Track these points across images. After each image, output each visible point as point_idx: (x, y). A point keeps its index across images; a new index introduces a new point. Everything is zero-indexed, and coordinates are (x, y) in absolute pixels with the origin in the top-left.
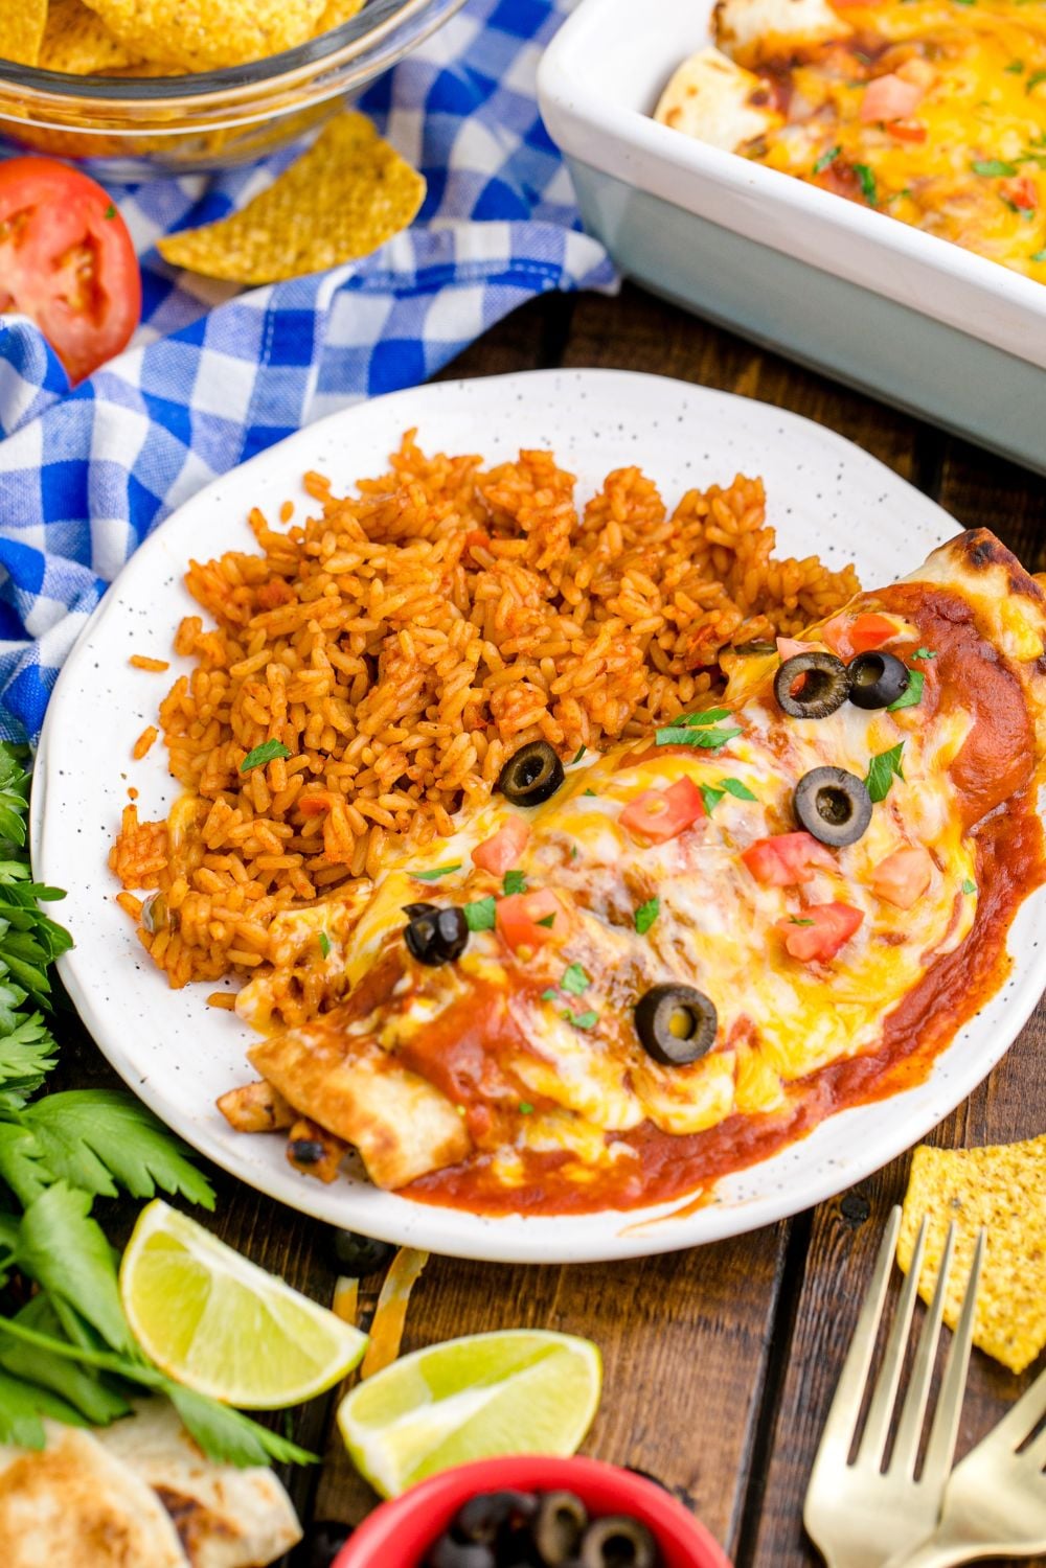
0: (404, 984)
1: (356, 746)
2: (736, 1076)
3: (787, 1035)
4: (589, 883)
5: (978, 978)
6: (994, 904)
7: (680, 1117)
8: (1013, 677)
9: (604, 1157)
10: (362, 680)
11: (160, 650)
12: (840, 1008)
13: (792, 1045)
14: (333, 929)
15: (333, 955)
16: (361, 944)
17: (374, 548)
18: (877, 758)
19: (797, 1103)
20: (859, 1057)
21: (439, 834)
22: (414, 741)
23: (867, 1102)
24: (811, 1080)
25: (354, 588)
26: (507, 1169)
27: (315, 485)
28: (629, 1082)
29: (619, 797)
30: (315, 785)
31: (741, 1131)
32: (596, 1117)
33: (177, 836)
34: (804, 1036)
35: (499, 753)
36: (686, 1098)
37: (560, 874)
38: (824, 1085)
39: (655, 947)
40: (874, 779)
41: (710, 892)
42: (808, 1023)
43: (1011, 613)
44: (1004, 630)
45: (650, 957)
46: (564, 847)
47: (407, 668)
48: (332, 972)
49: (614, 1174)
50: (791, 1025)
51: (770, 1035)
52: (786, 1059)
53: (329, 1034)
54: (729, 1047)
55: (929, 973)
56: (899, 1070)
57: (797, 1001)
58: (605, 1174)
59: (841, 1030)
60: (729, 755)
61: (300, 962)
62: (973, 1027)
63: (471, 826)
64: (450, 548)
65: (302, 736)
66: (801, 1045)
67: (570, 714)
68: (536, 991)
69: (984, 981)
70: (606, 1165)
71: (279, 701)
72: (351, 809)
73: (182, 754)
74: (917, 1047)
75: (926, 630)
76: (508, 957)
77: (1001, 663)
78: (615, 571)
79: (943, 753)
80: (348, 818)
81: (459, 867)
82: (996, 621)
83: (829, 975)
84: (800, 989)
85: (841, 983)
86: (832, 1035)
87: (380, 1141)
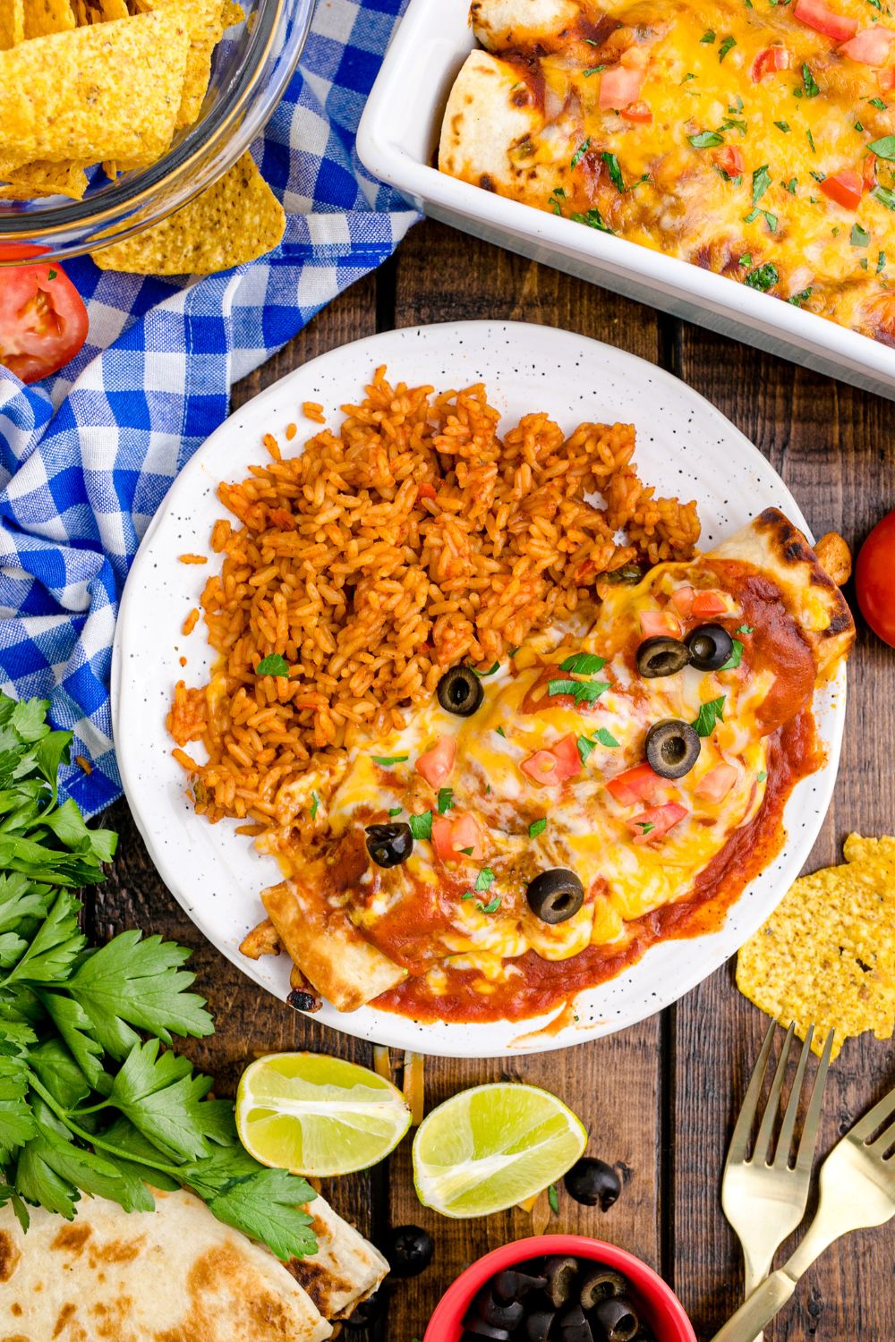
0: (367, 878)
1: (336, 665)
2: (594, 919)
3: (629, 889)
4: (497, 811)
5: (761, 841)
6: (776, 781)
7: (554, 951)
8: (807, 643)
9: (501, 975)
10: (341, 609)
11: (200, 546)
12: (666, 869)
13: (632, 896)
14: (320, 791)
15: (321, 810)
16: (340, 806)
17: (351, 501)
18: (705, 706)
19: (632, 936)
20: (675, 904)
21: (394, 726)
22: (377, 664)
23: (680, 937)
24: (644, 919)
25: (337, 537)
26: (436, 983)
27: (312, 412)
28: (520, 927)
29: (522, 742)
30: (308, 688)
31: (593, 957)
32: (498, 950)
33: (213, 706)
34: (640, 891)
35: (436, 673)
36: (559, 939)
37: (477, 801)
38: (653, 922)
39: (543, 846)
40: (702, 721)
41: (582, 810)
42: (644, 881)
43: (810, 598)
44: (803, 608)
45: (539, 852)
46: (482, 781)
47: (373, 616)
48: (318, 823)
49: (507, 989)
50: (632, 882)
51: (617, 888)
52: (628, 906)
53: (316, 900)
54: (591, 900)
55: (729, 841)
56: (702, 913)
57: (636, 863)
58: (501, 988)
59: (666, 886)
60: (601, 706)
61: (299, 816)
62: (755, 885)
63: (417, 722)
64: (406, 499)
65: (299, 650)
66: (638, 897)
67: (488, 639)
68: (457, 892)
69: (765, 846)
70: (502, 981)
71: (283, 627)
72: (334, 714)
73: (218, 631)
74: (715, 895)
75: (748, 608)
76: (440, 865)
77: (799, 631)
78: (524, 511)
79: (751, 701)
80: (330, 717)
81: (406, 758)
82: (798, 602)
83: (661, 846)
84: (639, 855)
85: (668, 852)
86: (660, 889)
87: (349, 1000)
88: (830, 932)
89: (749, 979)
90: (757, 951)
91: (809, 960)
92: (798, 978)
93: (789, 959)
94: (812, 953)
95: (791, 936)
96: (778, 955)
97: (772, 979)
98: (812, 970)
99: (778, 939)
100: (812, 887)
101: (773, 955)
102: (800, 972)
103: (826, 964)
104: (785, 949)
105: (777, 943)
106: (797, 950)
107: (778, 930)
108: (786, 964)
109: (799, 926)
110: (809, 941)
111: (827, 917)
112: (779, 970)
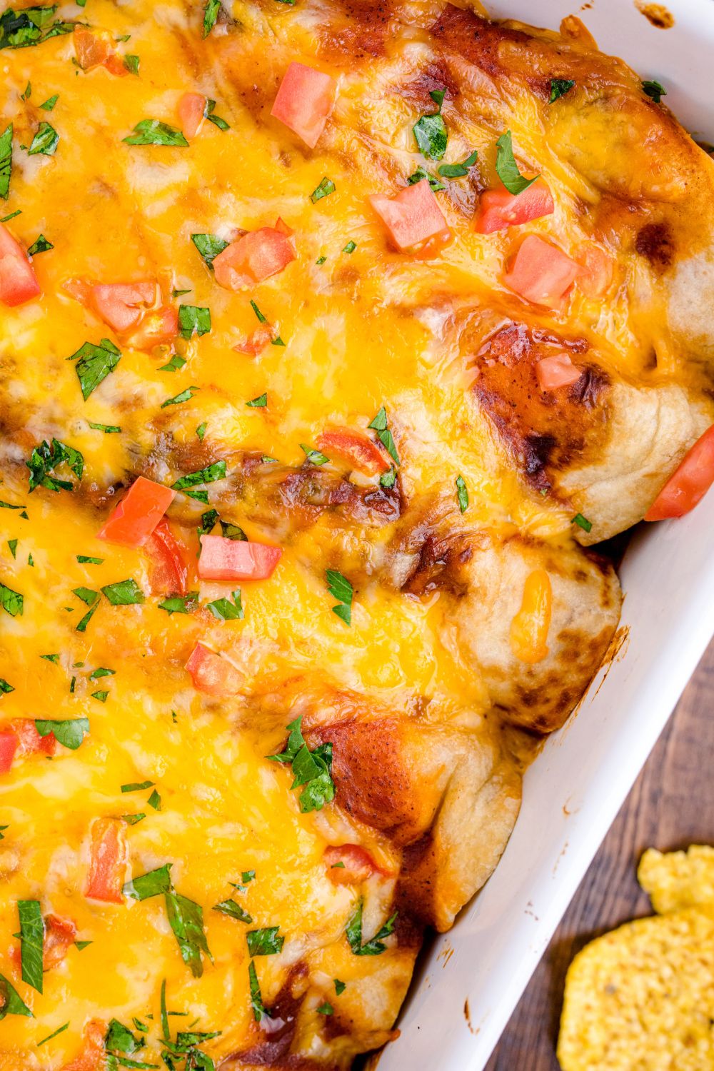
88: (697, 996)
89: (578, 1054)
90: (592, 1017)
91: (665, 1032)
92: (651, 1056)
93: (637, 1028)
94: (670, 1022)
95: (641, 996)
96: (621, 1021)
97: (612, 1055)
98: (669, 1047)
99: (623, 998)
100: (675, 932)
101: (616, 1022)
102: (652, 1048)
103: (689, 1040)
104: (633, 1013)
105: (621, 1006)
106: (650, 1018)
107: (625, 989)
108: (633, 1036)
109: (654, 984)
110: (668, 1008)
111: (694, 975)
112: (623, 1043)
